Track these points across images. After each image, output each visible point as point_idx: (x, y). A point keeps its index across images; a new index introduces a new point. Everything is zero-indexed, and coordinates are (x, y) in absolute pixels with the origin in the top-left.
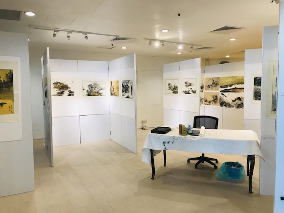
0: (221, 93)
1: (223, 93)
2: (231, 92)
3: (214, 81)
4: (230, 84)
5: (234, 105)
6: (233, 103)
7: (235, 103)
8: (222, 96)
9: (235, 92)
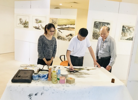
0: (58, 30)
1: (60, 30)
2: (65, 29)
3: (54, 21)
4: (65, 24)
5: (67, 39)
6: (67, 37)
7: (68, 37)
8: (59, 32)
9: (68, 30)
